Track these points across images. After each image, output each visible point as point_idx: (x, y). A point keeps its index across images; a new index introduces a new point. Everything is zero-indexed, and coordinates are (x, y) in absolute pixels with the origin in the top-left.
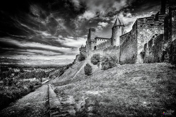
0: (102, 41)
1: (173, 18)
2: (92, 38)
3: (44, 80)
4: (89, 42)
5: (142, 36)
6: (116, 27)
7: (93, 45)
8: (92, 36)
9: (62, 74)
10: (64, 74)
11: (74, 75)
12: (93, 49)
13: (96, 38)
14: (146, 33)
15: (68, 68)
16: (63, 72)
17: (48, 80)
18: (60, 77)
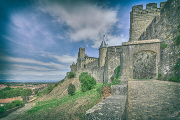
0: (91, 60)
1: (123, 54)
2: (82, 57)
3: (32, 98)
4: (79, 61)
5: (112, 62)
6: (102, 48)
7: (82, 64)
8: (81, 55)
9: (50, 91)
10: (52, 92)
11: (62, 93)
12: (82, 67)
13: (85, 57)
14: (115, 60)
15: (56, 85)
16: (52, 90)
17: (35, 98)
18: (48, 96)
